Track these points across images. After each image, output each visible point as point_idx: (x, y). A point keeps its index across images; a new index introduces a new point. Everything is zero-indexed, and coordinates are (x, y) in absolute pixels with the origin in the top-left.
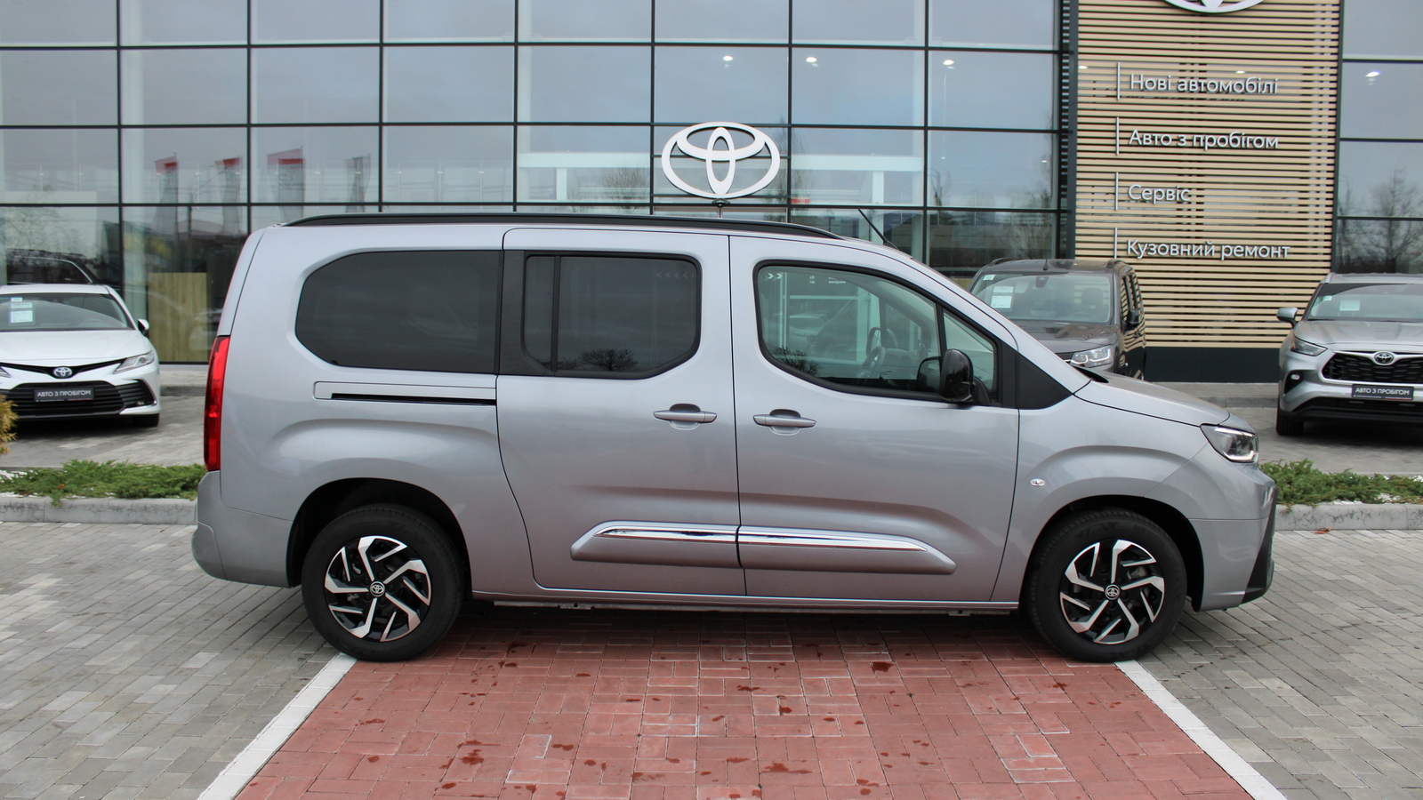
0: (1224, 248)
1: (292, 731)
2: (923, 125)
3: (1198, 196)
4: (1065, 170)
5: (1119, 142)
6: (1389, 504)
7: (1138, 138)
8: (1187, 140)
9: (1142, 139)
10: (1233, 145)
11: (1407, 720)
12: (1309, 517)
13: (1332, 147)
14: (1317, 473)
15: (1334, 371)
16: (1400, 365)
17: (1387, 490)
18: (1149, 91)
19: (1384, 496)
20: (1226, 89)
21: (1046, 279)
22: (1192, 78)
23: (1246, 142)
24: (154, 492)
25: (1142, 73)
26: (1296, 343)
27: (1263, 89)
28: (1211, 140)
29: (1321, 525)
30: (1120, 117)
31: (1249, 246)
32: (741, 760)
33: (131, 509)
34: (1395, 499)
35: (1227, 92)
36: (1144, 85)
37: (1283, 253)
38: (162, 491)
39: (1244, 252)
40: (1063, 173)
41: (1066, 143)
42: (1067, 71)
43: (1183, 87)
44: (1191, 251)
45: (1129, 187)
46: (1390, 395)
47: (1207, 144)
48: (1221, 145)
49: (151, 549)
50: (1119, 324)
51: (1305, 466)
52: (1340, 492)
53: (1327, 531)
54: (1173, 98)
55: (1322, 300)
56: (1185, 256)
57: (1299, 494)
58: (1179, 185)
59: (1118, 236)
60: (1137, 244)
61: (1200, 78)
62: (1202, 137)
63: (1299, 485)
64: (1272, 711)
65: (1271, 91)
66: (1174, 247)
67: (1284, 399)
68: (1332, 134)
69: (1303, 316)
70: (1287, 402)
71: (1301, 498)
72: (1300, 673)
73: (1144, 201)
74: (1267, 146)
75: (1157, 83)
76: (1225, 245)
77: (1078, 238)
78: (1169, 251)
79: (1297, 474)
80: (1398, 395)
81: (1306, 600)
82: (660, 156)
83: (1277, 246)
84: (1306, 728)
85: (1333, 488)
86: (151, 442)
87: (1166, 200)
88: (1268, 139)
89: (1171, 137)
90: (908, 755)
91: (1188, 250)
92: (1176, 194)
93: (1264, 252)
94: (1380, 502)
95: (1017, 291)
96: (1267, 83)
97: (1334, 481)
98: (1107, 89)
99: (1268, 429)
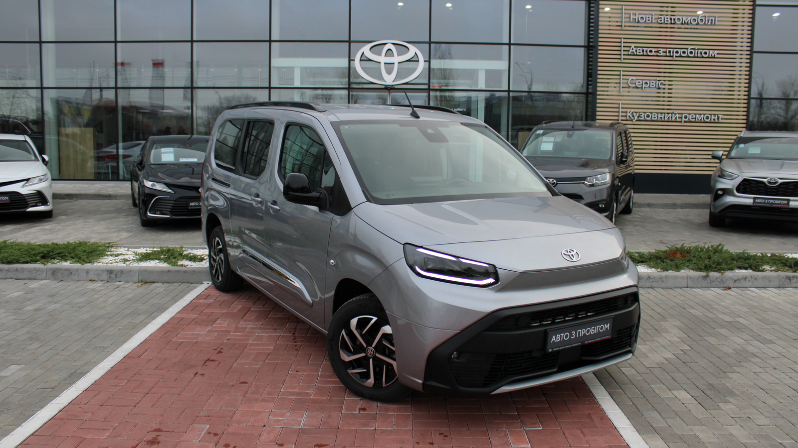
0: (684, 115)
1: (47, 420)
2: (508, 42)
3: (669, 85)
4: (591, 69)
5: (623, 53)
6: (768, 271)
7: (634, 51)
8: (663, 52)
9: (636, 51)
10: (690, 55)
11: (763, 421)
12: (719, 280)
13: (748, 57)
14: (727, 252)
15: (743, 189)
16: (782, 186)
17: (768, 263)
18: (641, 23)
19: (767, 267)
20: (686, 22)
21: (573, 133)
22: (667, 15)
23: (697, 53)
24: (22, 260)
25: (637, 12)
26: (721, 172)
27: (708, 22)
28: (677, 52)
29: (726, 285)
30: (624, 38)
31: (699, 114)
32: (324, 445)
33: (8, 271)
34: (773, 268)
35: (688, 24)
36: (638, 20)
37: (718, 119)
38: (29, 259)
39: (695, 118)
40: (590, 71)
41: (592, 54)
42: (593, 11)
43: (661, 21)
44: (664, 117)
45: (628, 79)
46: (775, 204)
47: (675, 54)
48: (683, 55)
49: (13, 296)
50: (615, 160)
51: (720, 248)
52: (739, 264)
53: (730, 288)
54: (656, 27)
55: (738, 147)
56: (660, 120)
57: (714, 265)
58: (658, 79)
59: (622, 108)
60: (632, 113)
61: (672, 15)
62: (672, 50)
63: (714, 260)
64: (677, 414)
65: (713, 23)
66: (654, 115)
67: (713, 205)
68: (749, 49)
69: (727, 156)
70: (715, 207)
71: (715, 268)
72: (699, 386)
73: (637, 88)
74: (710, 56)
75: (646, 18)
76: (684, 114)
77: (598, 109)
78: (652, 117)
79: (715, 253)
80: (780, 204)
81: (710, 335)
82: (354, 60)
83: (715, 115)
84: (696, 427)
85: (735, 262)
86: (43, 227)
87: (650, 87)
88: (711, 52)
89: (653, 50)
90: (433, 444)
91: (663, 117)
92: (656, 84)
93: (707, 118)
94: (763, 271)
95: (557, 140)
96: (711, 19)
97: (736, 258)
98: (617, 22)
99: (704, 223)
